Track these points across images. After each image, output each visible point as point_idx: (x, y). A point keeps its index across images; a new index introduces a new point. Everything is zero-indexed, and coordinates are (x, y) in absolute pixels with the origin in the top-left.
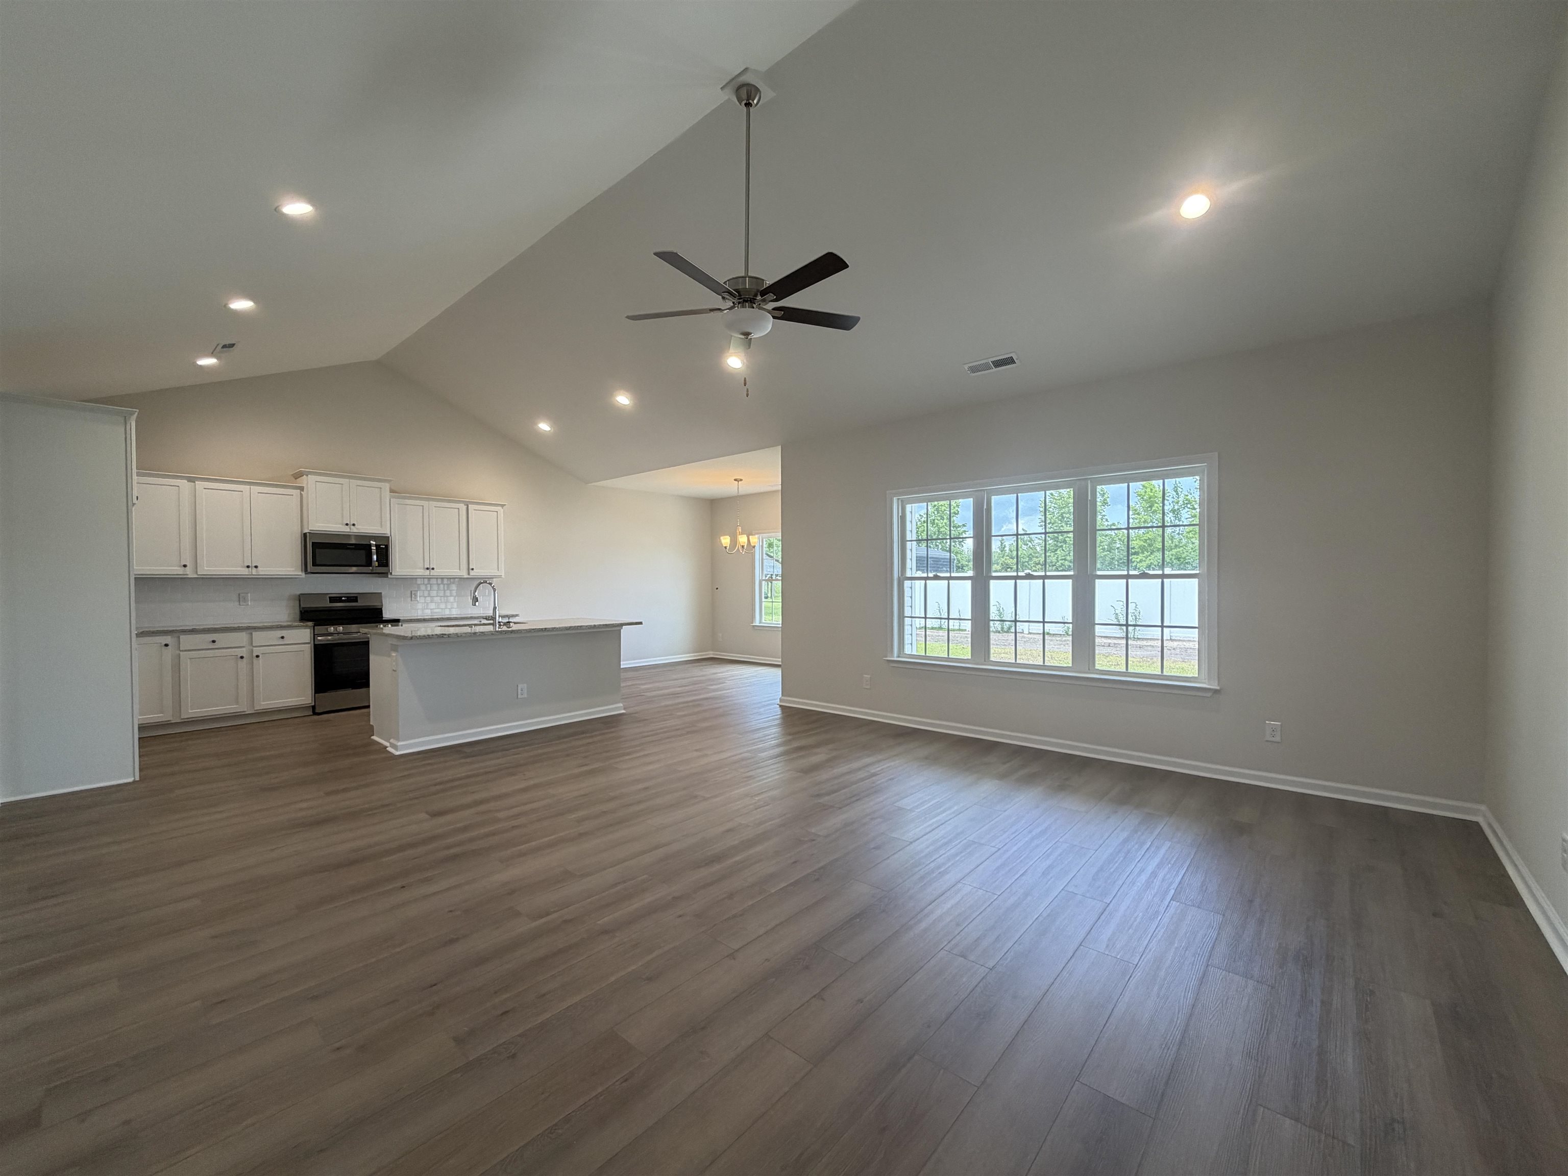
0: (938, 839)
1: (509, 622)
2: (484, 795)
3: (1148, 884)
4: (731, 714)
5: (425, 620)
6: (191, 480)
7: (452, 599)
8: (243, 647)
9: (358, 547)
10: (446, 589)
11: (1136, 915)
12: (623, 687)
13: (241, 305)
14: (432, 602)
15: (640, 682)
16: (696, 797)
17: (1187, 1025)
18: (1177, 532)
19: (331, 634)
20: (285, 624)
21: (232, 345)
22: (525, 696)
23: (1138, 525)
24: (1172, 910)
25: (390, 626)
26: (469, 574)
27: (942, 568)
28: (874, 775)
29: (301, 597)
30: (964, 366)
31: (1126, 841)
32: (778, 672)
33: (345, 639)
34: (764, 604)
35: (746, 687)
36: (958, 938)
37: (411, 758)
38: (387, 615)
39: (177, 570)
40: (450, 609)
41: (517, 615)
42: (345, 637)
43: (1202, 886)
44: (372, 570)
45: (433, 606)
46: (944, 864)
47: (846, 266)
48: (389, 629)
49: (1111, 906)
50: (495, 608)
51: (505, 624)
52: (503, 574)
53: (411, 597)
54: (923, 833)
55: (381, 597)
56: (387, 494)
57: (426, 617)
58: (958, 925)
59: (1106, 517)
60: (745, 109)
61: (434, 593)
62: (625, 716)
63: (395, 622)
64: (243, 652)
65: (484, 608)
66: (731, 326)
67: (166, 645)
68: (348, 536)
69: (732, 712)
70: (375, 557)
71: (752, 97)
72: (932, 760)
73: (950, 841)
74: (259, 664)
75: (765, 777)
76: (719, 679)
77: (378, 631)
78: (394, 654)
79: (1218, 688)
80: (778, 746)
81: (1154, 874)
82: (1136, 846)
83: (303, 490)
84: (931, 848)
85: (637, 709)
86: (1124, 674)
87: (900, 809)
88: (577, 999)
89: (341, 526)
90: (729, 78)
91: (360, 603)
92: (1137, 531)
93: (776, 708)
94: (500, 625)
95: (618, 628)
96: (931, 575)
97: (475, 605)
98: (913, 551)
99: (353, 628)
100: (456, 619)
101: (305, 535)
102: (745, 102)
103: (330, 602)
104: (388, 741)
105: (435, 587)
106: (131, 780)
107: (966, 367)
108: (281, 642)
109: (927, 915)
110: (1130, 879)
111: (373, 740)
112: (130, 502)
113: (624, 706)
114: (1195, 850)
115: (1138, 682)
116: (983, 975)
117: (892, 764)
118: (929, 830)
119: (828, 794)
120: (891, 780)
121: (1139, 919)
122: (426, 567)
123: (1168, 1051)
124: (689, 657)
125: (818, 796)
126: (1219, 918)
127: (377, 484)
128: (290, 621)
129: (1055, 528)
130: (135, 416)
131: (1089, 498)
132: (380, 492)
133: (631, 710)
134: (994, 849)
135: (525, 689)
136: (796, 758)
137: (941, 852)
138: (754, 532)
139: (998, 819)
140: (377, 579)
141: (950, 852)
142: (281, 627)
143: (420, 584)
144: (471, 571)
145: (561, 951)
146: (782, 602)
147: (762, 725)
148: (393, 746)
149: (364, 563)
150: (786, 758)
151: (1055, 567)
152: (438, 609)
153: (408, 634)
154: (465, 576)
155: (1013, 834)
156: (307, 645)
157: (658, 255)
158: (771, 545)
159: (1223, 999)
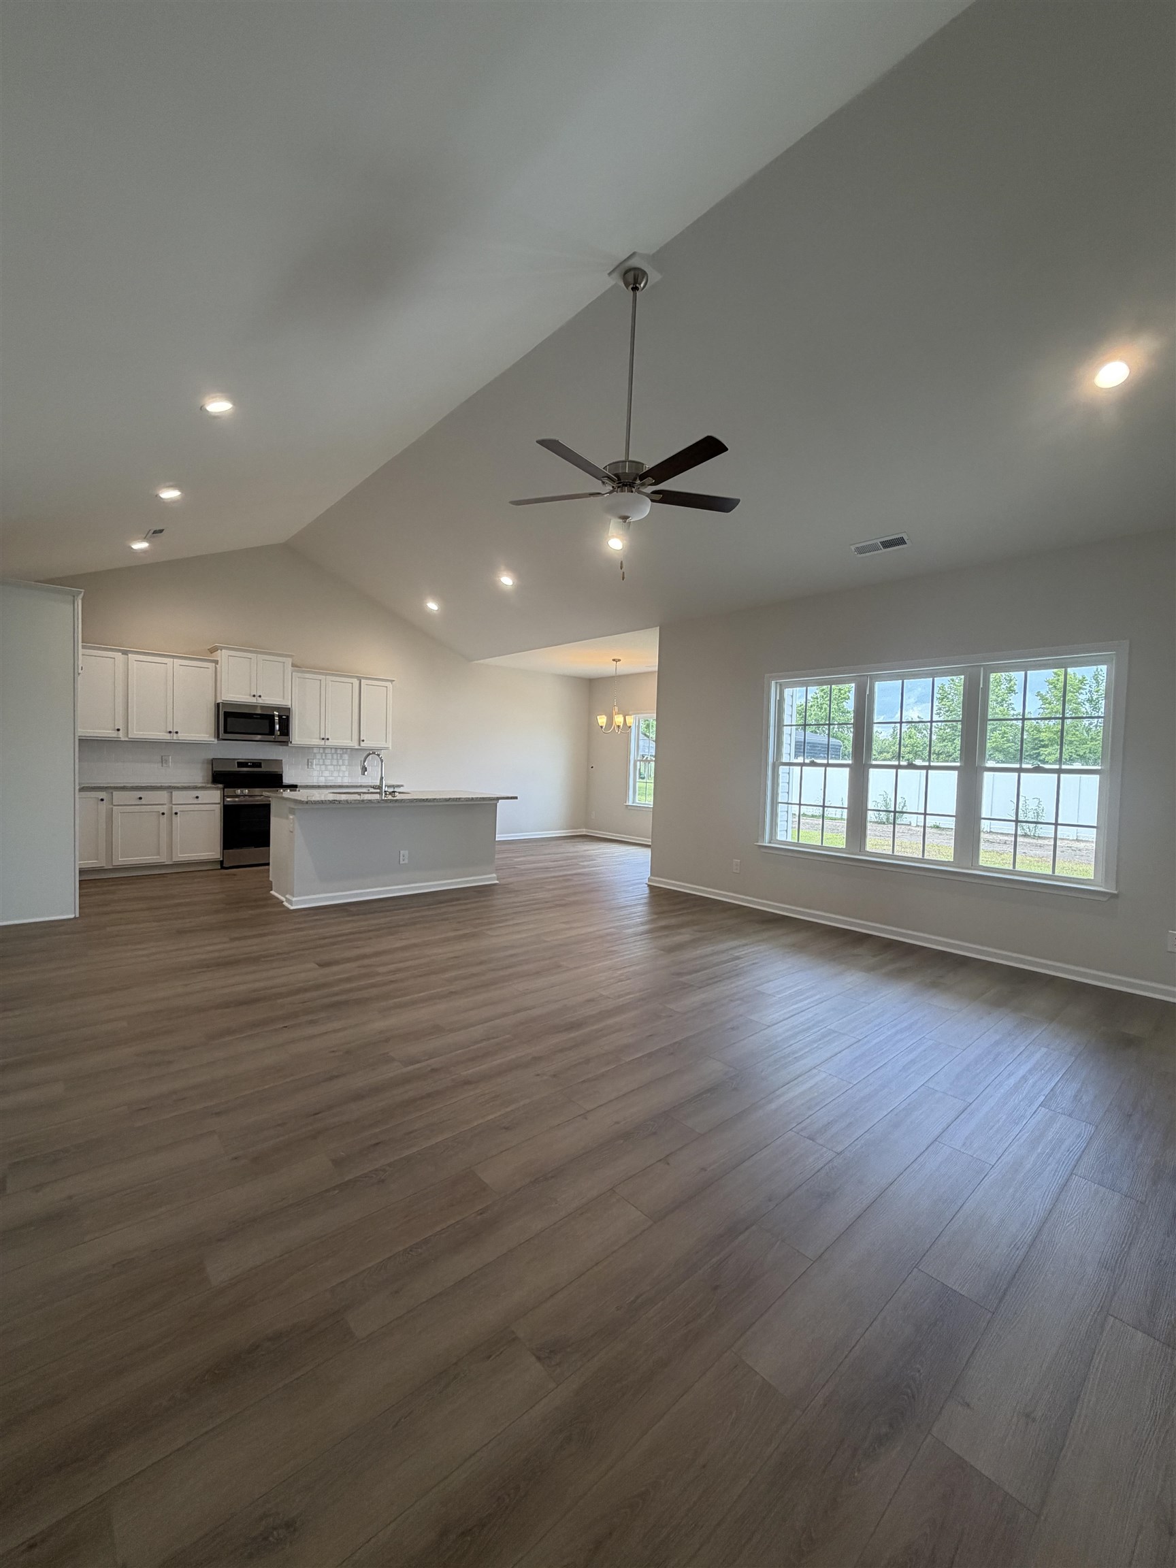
0: (796, 1026)
1: (394, 792)
2: (367, 950)
3: (1016, 1088)
4: (599, 890)
5: (319, 787)
6: (125, 653)
7: (344, 768)
8: (165, 804)
9: (263, 717)
10: (339, 758)
11: (1000, 1116)
12: (498, 859)
13: (170, 494)
14: (326, 770)
15: (514, 855)
16: (559, 966)
17: (1040, 1230)
19: (238, 796)
20: (200, 785)
21: (161, 531)
22: (406, 861)
24: (1038, 1117)
25: (289, 791)
26: (360, 745)
27: (820, 754)
28: (738, 958)
29: (213, 761)
30: (851, 547)
31: (997, 1043)
32: (648, 852)
33: (249, 801)
34: (637, 783)
35: (616, 865)
36: (808, 1121)
37: (303, 912)
38: (287, 780)
39: (111, 734)
40: (342, 777)
41: (402, 786)
42: (251, 799)
43: (1076, 1096)
44: (275, 738)
45: (327, 774)
46: (801, 1049)
47: (727, 449)
48: (288, 794)
49: (973, 1105)
50: (382, 778)
51: (390, 793)
52: (390, 747)
53: (308, 765)
54: (781, 1019)
55: (282, 763)
56: (289, 668)
57: (320, 784)
58: (809, 1108)
60: (631, 293)
61: (328, 762)
62: (497, 887)
63: (293, 787)
64: (164, 809)
65: (372, 778)
66: (611, 510)
67: (102, 800)
68: (255, 707)
69: (601, 889)
70: (277, 727)
71: (639, 280)
72: (799, 948)
73: (809, 1028)
74: (177, 820)
75: (628, 953)
76: (590, 856)
77: (278, 795)
78: (291, 817)
79: (1116, 892)
80: (642, 924)
81: (1024, 1078)
82: (1009, 1050)
83: (217, 664)
84: (790, 1033)
85: (510, 880)
86: (1011, 872)
87: (759, 993)
88: (440, 1139)
89: (248, 697)
90: (616, 263)
91: (263, 769)
93: (645, 887)
94: (386, 794)
95: (495, 802)
96: (807, 761)
97: (364, 774)
98: (790, 737)
99: (257, 791)
100: (347, 787)
101: (218, 704)
102: (631, 286)
103: (238, 767)
104: (284, 896)
105: (329, 756)
106: (73, 916)
107: (853, 548)
108: (196, 801)
109: (779, 1096)
110: (997, 1081)
111: (271, 894)
112: (76, 671)
113: (498, 876)
114: (1073, 1058)
115: (1022, 881)
116: (830, 1158)
117: (756, 948)
118: (787, 1016)
119: (690, 973)
120: (754, 964)
121: (1001, 1121)
122: (322, 737)
123: (1016, 1251)
124: (564, 833)
125: (679, 974)
126: (1092, 1129)
127: (281, 659)
128: (205, 783)
129: (954, 716)
130: (81, 596)
131: (981, 686)
132: (284, 666)
133: (503, 881)
134: (854, 1040)
135: (407, 856)
136: (660, 937)
137: (799, 1038)
138: (630, 713)
139: (861, 1010)
140: (277, 747)
141: (808, 1039)
142: (195, 788)
143: (315, 753)
144: (362, 743)
145: (429, 1095)
146: (654, 783)
147: (629, 903)
148: (288, 900)
149: (267, 731)
150: (649, 936)
151: (950, 758)
152: (332, 776)
153: (304, 799)
154: (356, 748)
155: (875, 1026)
156: (218, 805)
157: (541, 442)
158: (648, 726)
159: (1084, 1209)
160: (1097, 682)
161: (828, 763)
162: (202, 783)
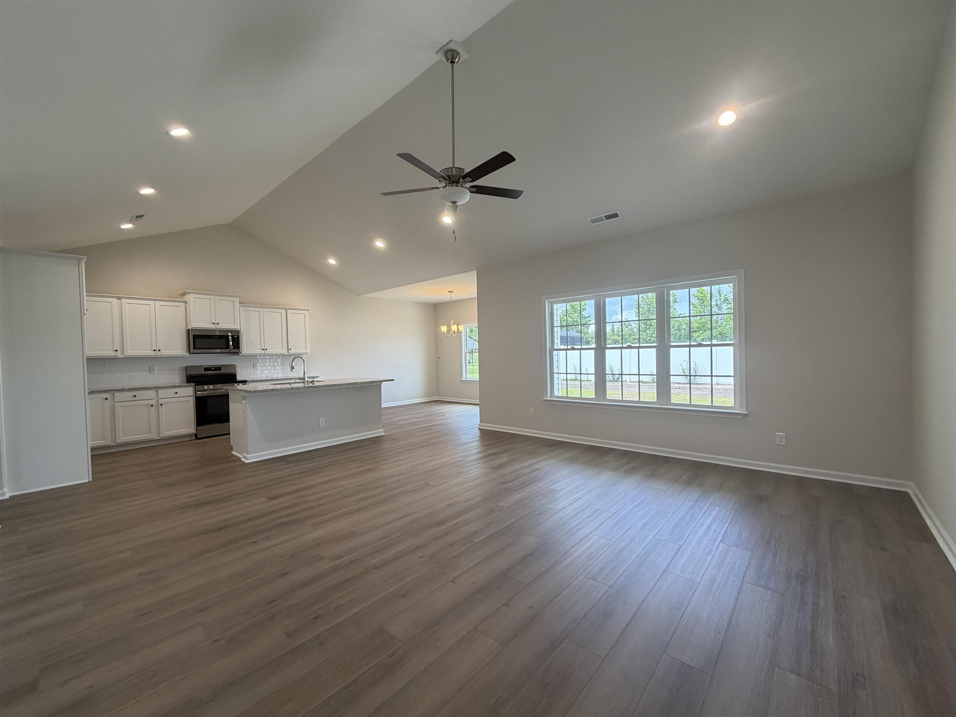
0: (577, 508)
1: (313, 381)
2: (300, 486)
3: (706, 533)
5: (262, 381)
6: (119, 298)
7: (278, 368)
8: (153, 399)
9: (220, 337)
10: (274, 361)
11: (698, 552)
12: (383, 419)
13: (147, 191)
14: (266, 369)
15: (393, 416)
16: (429, 485)
17: (730, 619)
18: (720, 318)
19: (205, 390)
20: (178, 384)
21: (142, 216)
22: (324, 425)
23: (696, 314)
24: (720, 549)
25: (241, 384)
26: (288, 352)
27: (576, 343)
28: (538, 469)
29: (187, 368)
31: (692, 507)
32: (477, 408)
34: (468, 367)
35: (458, 417)
36: (590, 568)
37: (256, 464)
38: (239, 378)
39: (111, 353)
40: (277, 374)
41: (318, 377)
42: (214, 392)
43: (739, 534)
44: (230, 351)
45: (267, 372)
46: (581, 523)
47: (513, 160)
48: (241, 387)
49: (683, 547)
50: (304, 373)
51: (311, 382)
52: (309, 352)
53: (254, 367)
54: (567, 505)
55: (235, 367)
56: (238, 305)
57: (263, 379)
58: (589, 560)
59: (676, 310)
60: (450, 64)
61: (267, 364)
62: (385, 437)
63: (244, 382)
64: (153, 402)
65: (298, 373)
66: (444, 198)
67: (106, 399)
68: (214, 331)
69: (450, 433)
70: (231, 343)
71: (455, 57)
72: (572, 460)
73: (584, 509)
74: (163, 409)
75: (470, 472)
76: (442, 413)
77: (234, 388)
78: (244, 402)
79: (746, 413)
80: (478, 453)
81: (709, 527)
82: (698, 510)
83: (187, 303)
84: (573, 514)
85: (392, 432)
86: (689, 405)
87: (553, 490)
88: (359, 608)
89: (210, 325)
90: (440, 46)
91: (223, 371)
92: (695, 318)
93: (476, 430)
94: (308, 383)
95: (380, 383)
96: (569, 347)
97: (292, 371)
98: (558, 333)
99: (219, 386)
100: (281, 380)
101: (189, 330)
102: (450, 60)
103: (205, 371)
104: (242, 455)
105: (268, 360)
106: (87, 481)
107: (589, 220)
108: (176, 396)
109: (571, 554)
110: (694, 530)
111: (232, 454)
112: (82, 313)
113: (384, 430)
114: (734, 512)
115: (697, 410)
116: (606, 590)
117: (548, 463)
118: (571, 502)
119: (509, 482)
120: (547, 472)
121: (700, 554)
122: (262, 348)
123: (719, 634)
124: (423, 400)
125: (503, 483)
126: (749, 553)
127: (232, 299)
128: (181, 383)
129: (645, 317)
130: (85, 260)
131: (666, 298)
132: (234, 303)
133: (388, 433)
134: (611, 514)
135: (324, 421)
136: (489, 460)
137: (579, 516)
138: (461, 323)
139: (613, 495)
140: (232, 356)
141: (584, 516)
142: (175, 387)
143: (258, 359)
144: (289, 350)
145: (349, 580)
146: (479, 366)
147: (468, 441)
148: (244, 457)
149: (224, 347)
150: (483, 460)
151: (645, 341)
152: (270, 373)
153: (252, 389)
154: (286, 354)
155: (622, 504)
156: (191, 397)
157: (399, 155)
158: (471, 331)
159: (752, 603)
160: (720, 294)
161: (581, 348)
162: (179, 383)
